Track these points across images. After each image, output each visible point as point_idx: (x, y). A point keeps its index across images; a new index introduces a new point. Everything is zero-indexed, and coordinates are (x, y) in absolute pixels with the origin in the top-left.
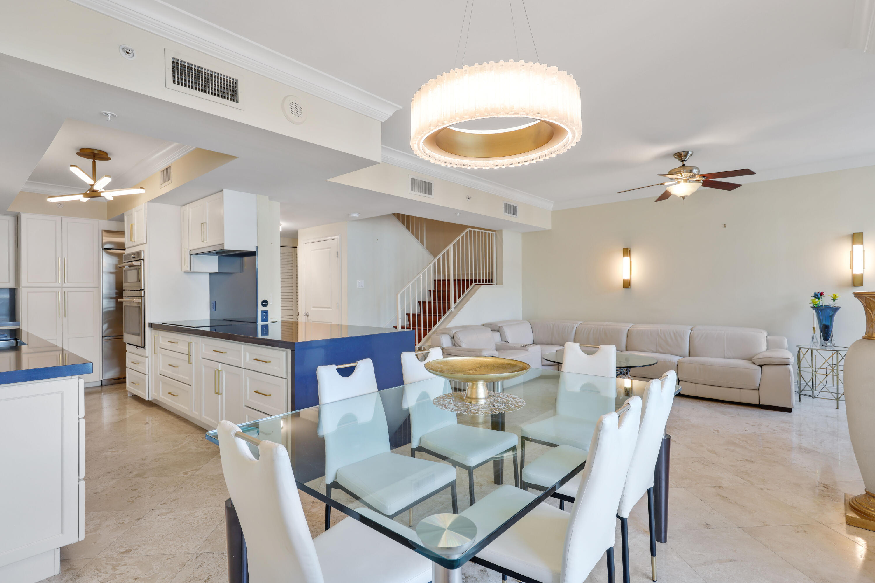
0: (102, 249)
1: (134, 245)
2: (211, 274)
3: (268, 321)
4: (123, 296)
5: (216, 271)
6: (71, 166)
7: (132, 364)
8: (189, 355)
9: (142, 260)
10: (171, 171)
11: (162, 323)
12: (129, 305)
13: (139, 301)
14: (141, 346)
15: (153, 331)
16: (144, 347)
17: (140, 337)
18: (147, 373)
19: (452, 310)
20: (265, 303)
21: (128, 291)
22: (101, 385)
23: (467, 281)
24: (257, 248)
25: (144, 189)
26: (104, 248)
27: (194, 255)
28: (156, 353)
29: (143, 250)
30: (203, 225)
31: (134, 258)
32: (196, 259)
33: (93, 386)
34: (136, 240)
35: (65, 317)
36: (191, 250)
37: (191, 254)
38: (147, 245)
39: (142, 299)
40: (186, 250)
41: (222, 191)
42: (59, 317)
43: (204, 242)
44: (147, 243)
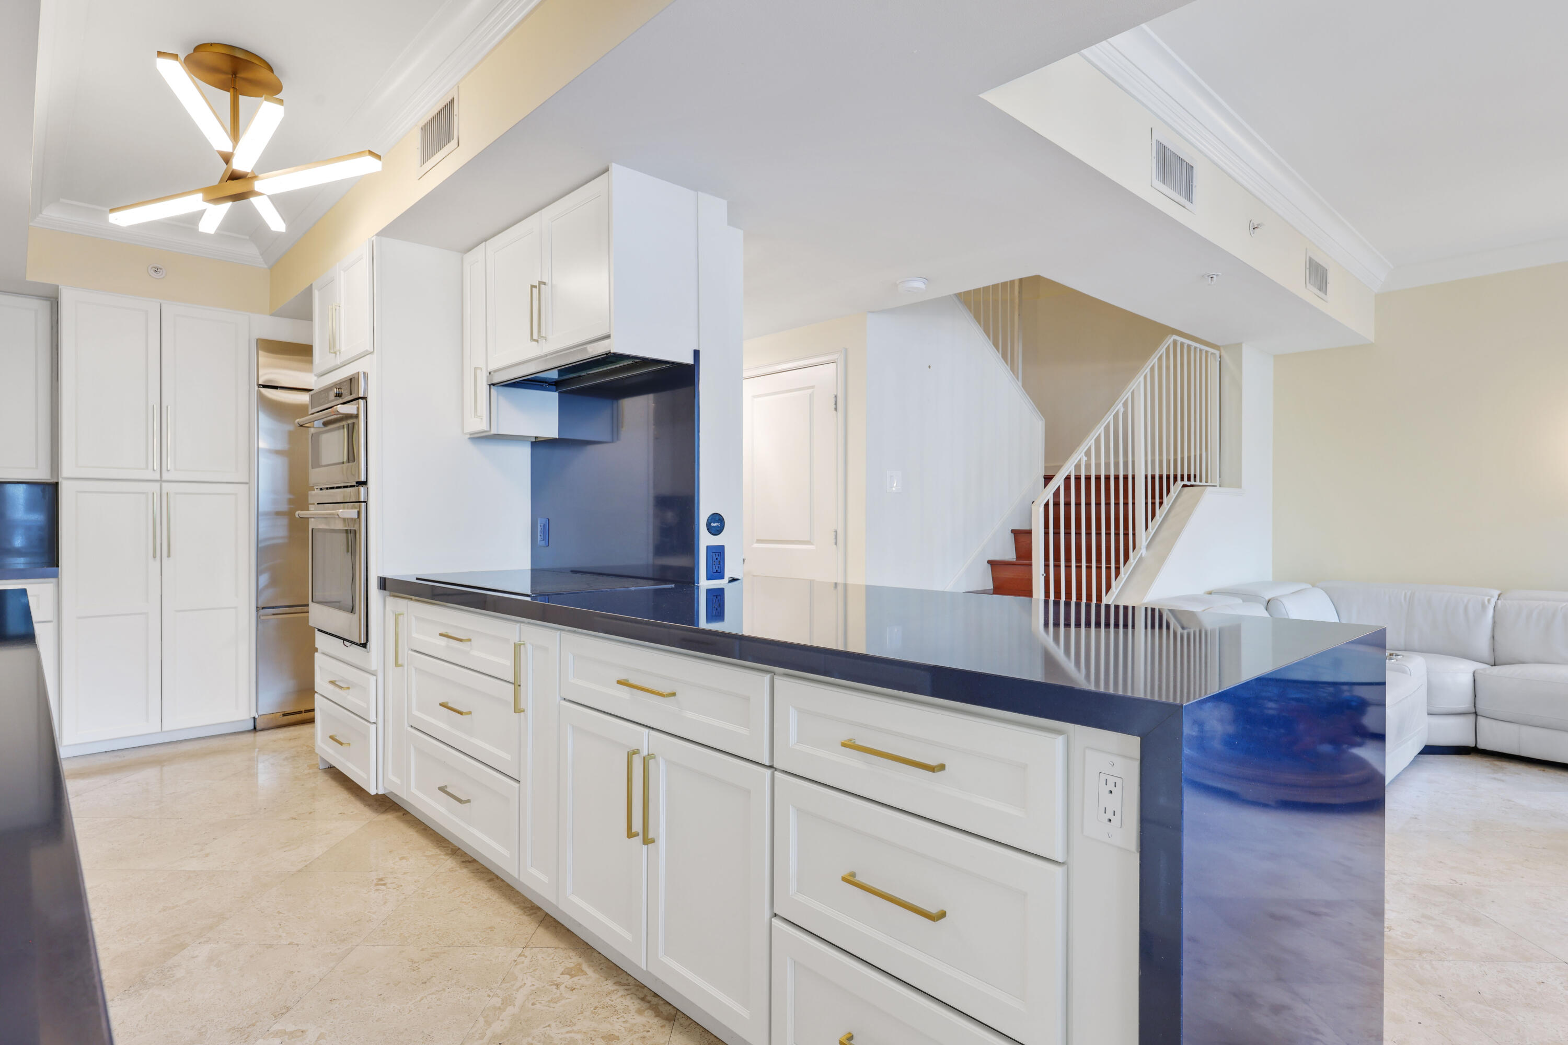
0: (256, 387)
1: (338, 361)
2: (538, 444)
3: (722, 577)
4: (309, 502)
5: (553, 433)
6: (160, 54)
7: (331, 687)
8: (517, 685)
9: (361, 397)
10: (456, 112)
11: (417, 579)
12: (323, 526)
13: (351, 513)
14: (357, 641)
15: (391, 601)
16: (364, 645)
17: (355, 617)
18: (373, 719)
19: (1142, 554)
20: (717, 524)
21: (321, 489)
22: (253, 728)
23: (1168, 477)
24: (696, 353)
25: (378, 157)
26: (262, 385)
27: (497, 386)
28: (399, 663)
29: (364, 371)
30: (535, 291)
31: (338, 398)
32: (503, 398)
33: (234, 731)
34: (343, 349)
35: (169, 556)
36: (492, 373)
37: (490, 385)
38: (375, 356)
39: (360, 507)
40: (478, 371)
41: (607, 170)
42: (154, 557)
43: (539, 340)
44: (375, 351)
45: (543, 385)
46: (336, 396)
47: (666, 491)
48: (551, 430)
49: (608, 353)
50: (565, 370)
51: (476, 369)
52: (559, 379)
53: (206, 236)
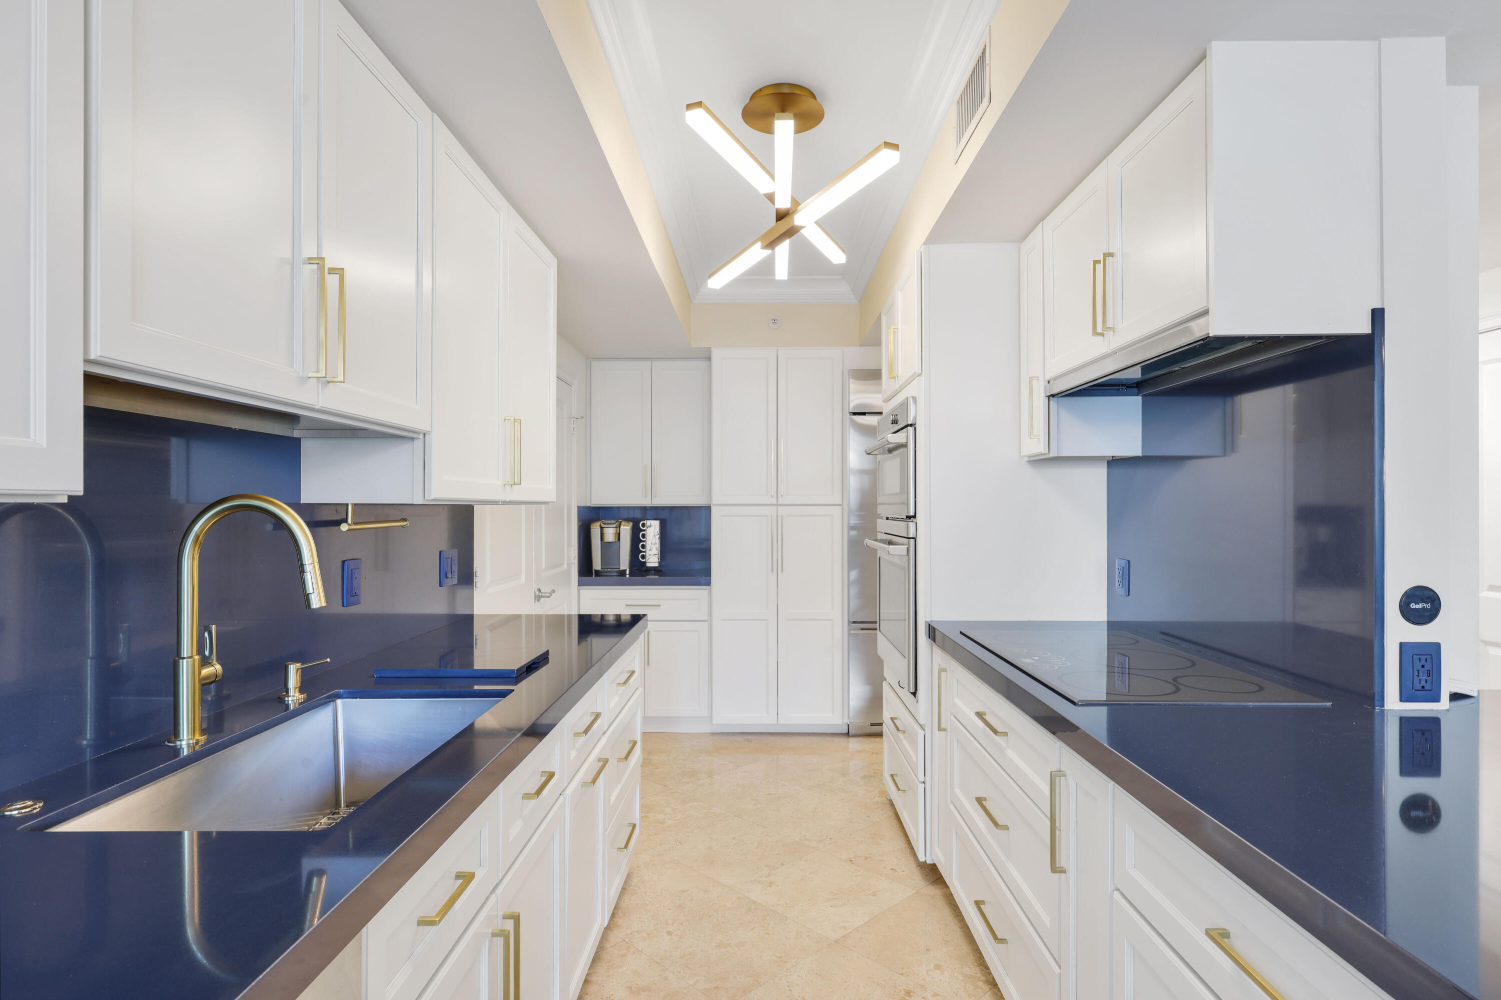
0: (848, 414)
1: (896, 387)
2: (1114, 463)
3: (1435, 696)
4: (877, 530)
5: (1135, 449)
6: (688, 106)
7: (893, 725)
8: (1054, 825)
9: (911, 425)
12: (886, 558)
13: (903, 549)
14: (907, 689)
16: (915, 695)
17: (906, 662)
20: (1419, 606)
21: (887, 518)
22: (847, 732)
24: (1378, 316)
25: (895, 147)
26: (853, 413)
27: (1058, 397)
28: (942, 727)
29: (913, 395)
30: (1100, 267)
31: (894, 425)
32: (1065, 411)
33: (832, 732)
34: (900, 373)
35: (782, 571)
36: (1051, 382)
37: (1049, 397)
38: (923, 378)
39: (909, 544)
40: (1035, 382)
41: (1203, 57)
42: (772, 571)
43: (1105, 332)
44: (923, 373)
45: (1119, 389)
46: (892, 424)
47: (1317, 496)
48: (1133, 447)
49: (1206, 338)
50: (1149, 367)
51: (1031, 379)
52: (1142, 379)
53: (781, 282)
